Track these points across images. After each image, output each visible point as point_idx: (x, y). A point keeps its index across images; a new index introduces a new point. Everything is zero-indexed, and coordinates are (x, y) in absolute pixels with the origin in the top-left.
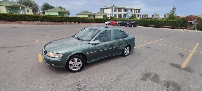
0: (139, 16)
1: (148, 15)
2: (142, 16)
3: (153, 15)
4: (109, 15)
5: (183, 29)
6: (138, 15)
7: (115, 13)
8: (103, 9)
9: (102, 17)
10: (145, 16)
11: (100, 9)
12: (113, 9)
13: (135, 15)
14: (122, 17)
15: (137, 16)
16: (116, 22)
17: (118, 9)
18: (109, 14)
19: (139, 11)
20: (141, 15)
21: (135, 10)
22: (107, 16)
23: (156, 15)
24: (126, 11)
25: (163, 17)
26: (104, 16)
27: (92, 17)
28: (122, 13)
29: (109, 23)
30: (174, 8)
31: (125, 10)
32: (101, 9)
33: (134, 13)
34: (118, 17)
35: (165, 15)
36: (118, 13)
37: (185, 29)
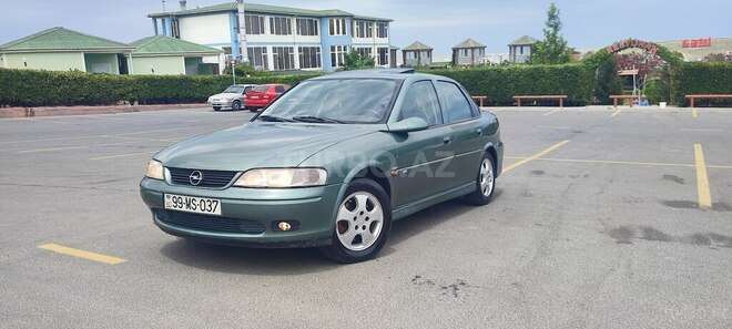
0: (389, 54)
1: (429, 51)
2: (399, 55)
3: (455, 51)
4: (217, 53)
5: (611, 102)
6: (382, 52)
7: (255, 40)
8: (176, 19)
9: (176, 68)
10: (417, 52)
11: (155, 18)
12: (242, 17)
13: (365, 52)
14: (297, 66)
15: (375, 54)
16: (277, 89)
17: (267, 20)
18: (220, 48)
19: (383, 26)
20: (394, 51)
21: (364, 24)
22: (206, 60)
23: (473, 49)
24: (313, 32)
25: (506, 56)
26: (189, 61)
27: (113, 70)
28: (296, 40)
29: (238, 101)
30: (554, 9)
31: (310, 23)
32: (163, 17)
33: (359, 42)
34: (271, 67)
35: (513, 47)
36: (269, 39)
37: (620, 102)
